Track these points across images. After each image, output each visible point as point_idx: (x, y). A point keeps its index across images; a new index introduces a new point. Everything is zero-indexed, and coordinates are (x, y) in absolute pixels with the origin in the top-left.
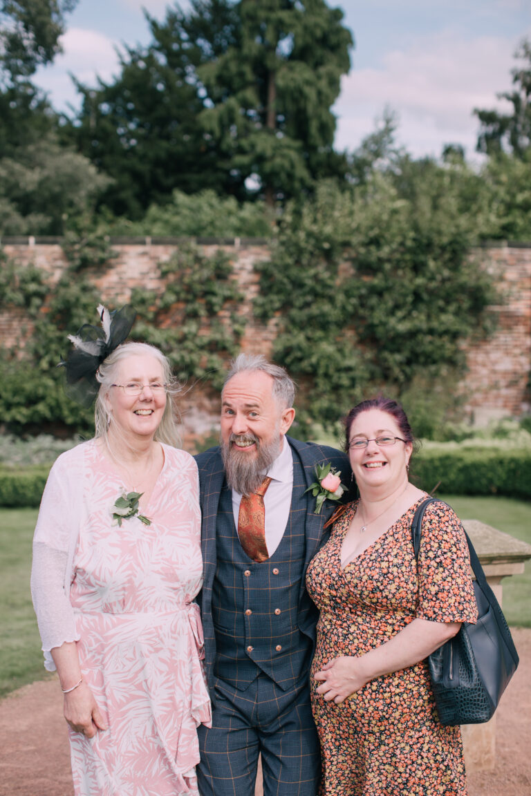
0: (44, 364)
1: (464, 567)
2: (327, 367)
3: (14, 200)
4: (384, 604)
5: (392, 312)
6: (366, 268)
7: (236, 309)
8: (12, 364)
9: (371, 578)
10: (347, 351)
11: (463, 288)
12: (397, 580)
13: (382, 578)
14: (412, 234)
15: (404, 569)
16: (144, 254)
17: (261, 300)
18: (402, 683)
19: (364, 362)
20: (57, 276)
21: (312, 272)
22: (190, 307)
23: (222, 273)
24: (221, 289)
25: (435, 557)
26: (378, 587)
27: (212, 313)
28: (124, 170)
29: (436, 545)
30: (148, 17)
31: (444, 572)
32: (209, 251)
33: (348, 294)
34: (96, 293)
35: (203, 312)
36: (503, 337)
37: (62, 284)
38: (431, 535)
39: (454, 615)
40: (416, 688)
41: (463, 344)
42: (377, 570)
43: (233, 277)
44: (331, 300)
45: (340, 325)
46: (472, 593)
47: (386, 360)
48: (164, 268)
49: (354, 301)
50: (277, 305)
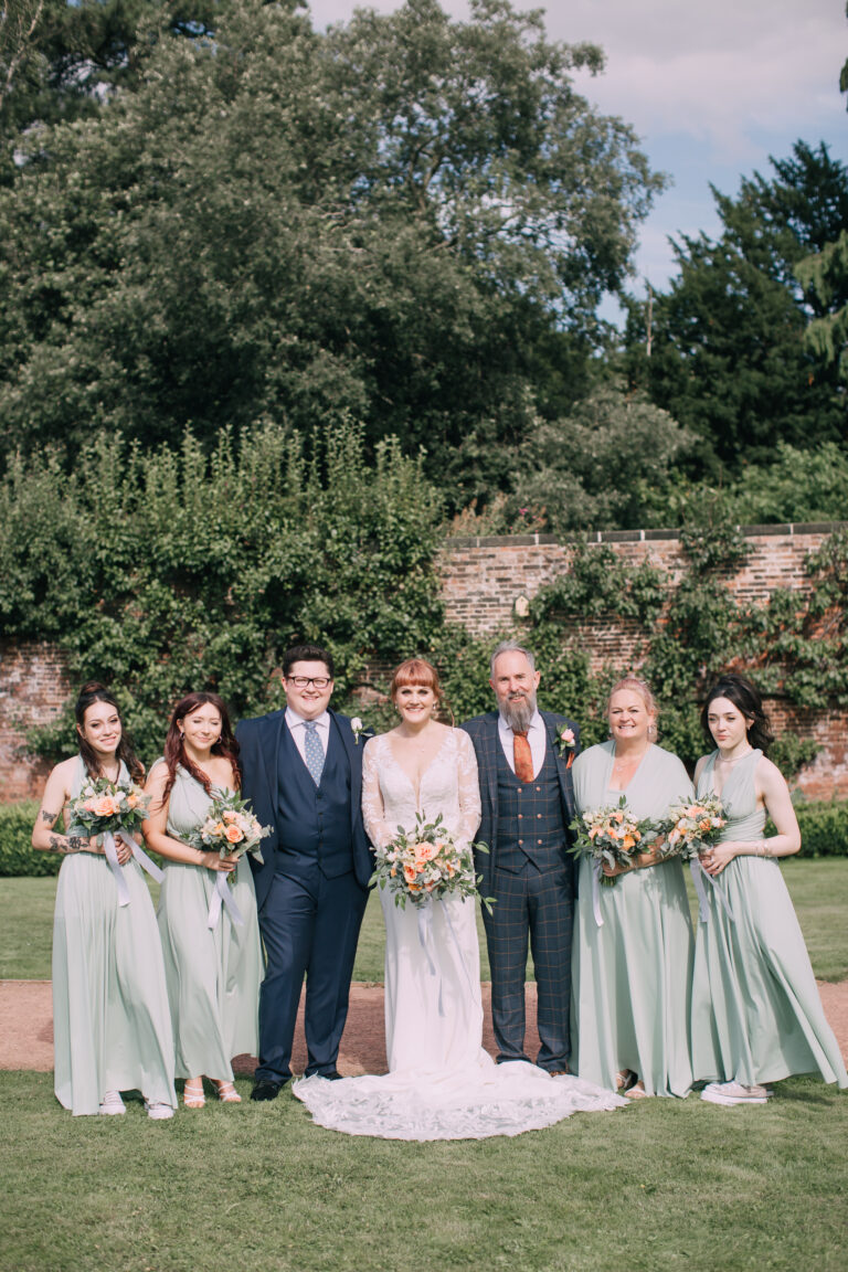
3: (577, 472)
16: (787, 545)
20: (679, 576)
28: (701, 414)
30: (717, 195)
34: (727, 597)
48: (813, 561)
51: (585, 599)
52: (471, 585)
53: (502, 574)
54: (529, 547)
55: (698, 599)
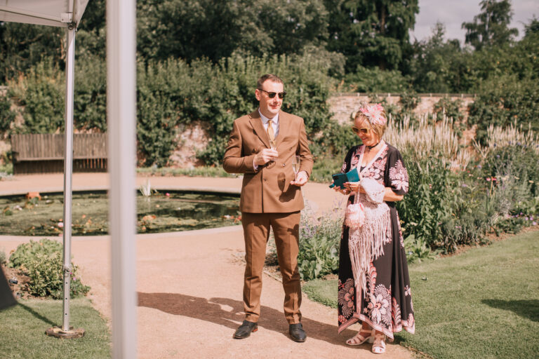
17: (471, 118)
52: (338, 108)
53: (348, 105)
54: (356, 97)
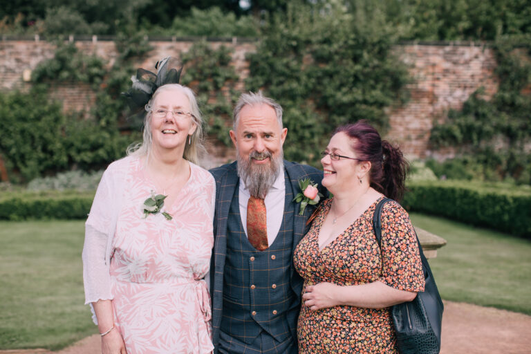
0: (103, 123)
1: (415, 250)
2: (295, 125)
3: (82, 12)
4: (351, 277)
5: (339, 88)
6: (320, 59)
7: (233, 85)
8: (82, 122)
9: (341, 258)
10: (308, 114)
11: (387, 73)
12: (360, 259)
13: (349, 258)
14: (352, 36)
15: (366, 251)
16: (171, 48)
18: (364, 333)
19: (320, 122)
20: (112, 62)
21: (285, 60)
22: (202, 84)
23: (224, 61)
24: (224, 72)
25: (395, 244)
26: (346, 265)
27: (217, 88)
29: (394, 235)
31: (402, 254)
32: (215, 46)
33: (309, 76)
35: (211, 88)
36: (413, 106)
37: (115, 68)
38: (389, 228)
39: (406, 285)
40: (374, 337)
41: (387, 110)
42: (346, 252)
43: (231, 64)
44: (298, 80)
45: (304, 96)
46: (421, 269)
47: (334, 121)
48: (184, 58)
49: (313, 80)
50: (261, 83)
51: (57, 72)
55: (120, 75)
